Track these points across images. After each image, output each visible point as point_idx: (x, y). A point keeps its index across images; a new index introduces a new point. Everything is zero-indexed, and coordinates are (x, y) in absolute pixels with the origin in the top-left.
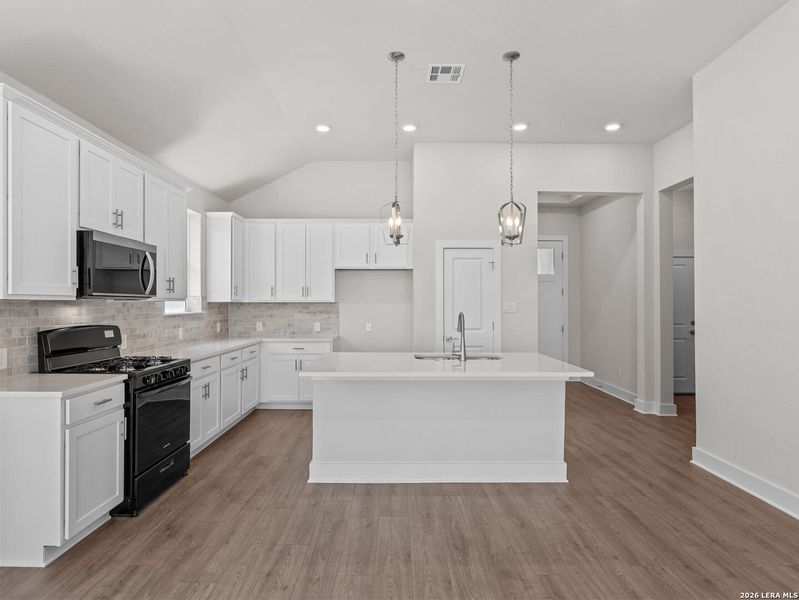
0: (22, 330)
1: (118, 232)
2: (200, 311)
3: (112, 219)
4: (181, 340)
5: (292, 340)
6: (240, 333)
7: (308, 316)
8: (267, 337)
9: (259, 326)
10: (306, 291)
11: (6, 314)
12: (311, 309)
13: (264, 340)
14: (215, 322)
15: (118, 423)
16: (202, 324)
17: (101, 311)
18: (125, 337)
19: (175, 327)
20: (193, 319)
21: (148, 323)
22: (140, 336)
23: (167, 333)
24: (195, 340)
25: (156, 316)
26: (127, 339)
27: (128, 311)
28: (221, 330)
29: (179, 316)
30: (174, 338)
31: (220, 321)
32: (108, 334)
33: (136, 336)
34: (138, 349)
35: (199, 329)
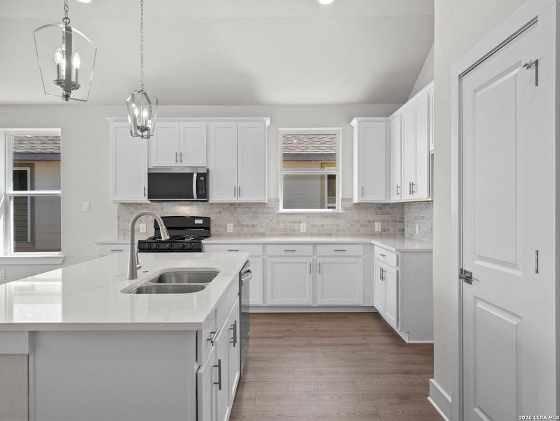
3: (173, 158)
6: (410, 234)
14: (371, 221)
16: (342, 223)
17: (209, 209)
18: (232, 225)
19: (294, 222)
20: (325, 217)
21: (258, 218)
22: (247, 226)
23: (282, 226)
24: (330, 235)
25: (268, 213)
26: (234, 226)
27: (236, 209)
28: (384, 230)
29: (300, 214)
30: (294, 231)
31: (383, 221)
32: (197, 222)
33: (244, 226)
34: (246, 234)
35: (337, 225)
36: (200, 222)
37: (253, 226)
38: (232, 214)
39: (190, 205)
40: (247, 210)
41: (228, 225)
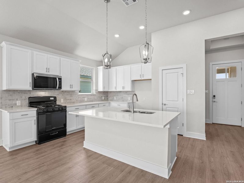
0: (25, 97)
1: (48, 73)
2: (95, 94)
3: (45, 70)
4: (86, 101)
5: (123, 103)
6: (111, 100)
7: (127, 95)
8: (111, 101)
9: (115, 98)
10: (123, 88)
11: (20, 93)
12: (128, 93)
13: (111, 102)
14: (102, 97)
15: (33, 121)
16: (95, 97)
17: (53, 93)
18: (63, 100)
19: (83, 98)
20: (92, 95)
21: (72, 96)
22: (68, 100)
23: (80, 99)
24: (92, 101)
25: (75, 95)
26: (64, 100)
27: (64, 93)
28: (104, 99)
29: (85, 95)
30: (83, 100)
31: (104, 96)
32: (51, 99)
33: (67, 99)
34: (68, 103)
35: (94, 98)
36: (53, 99)
37: (70, 100)
38: (63, 95)
39: (44, 91)
40: (68, 93)
41: (61, 99)
